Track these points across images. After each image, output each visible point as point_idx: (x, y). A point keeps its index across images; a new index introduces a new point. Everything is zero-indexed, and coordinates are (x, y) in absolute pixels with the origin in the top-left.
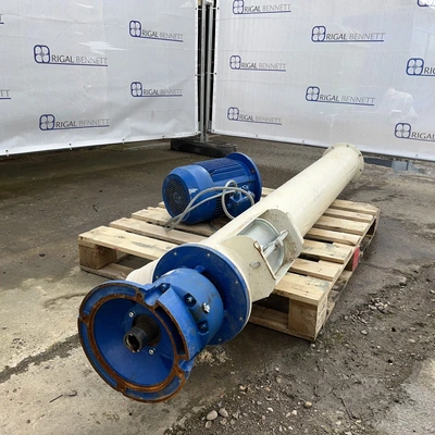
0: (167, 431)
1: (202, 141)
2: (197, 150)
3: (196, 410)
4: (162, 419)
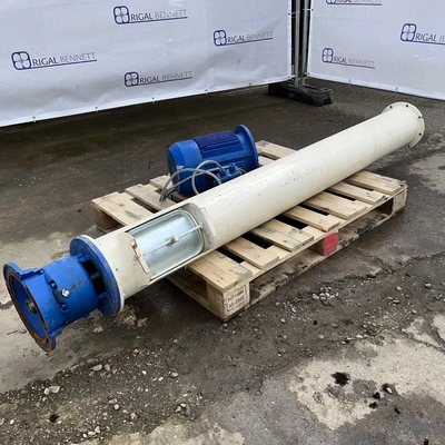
0: (61, 372)
1: (296, 85)
2: (291, 95)
3: (90, 361)
4: (63, 362)
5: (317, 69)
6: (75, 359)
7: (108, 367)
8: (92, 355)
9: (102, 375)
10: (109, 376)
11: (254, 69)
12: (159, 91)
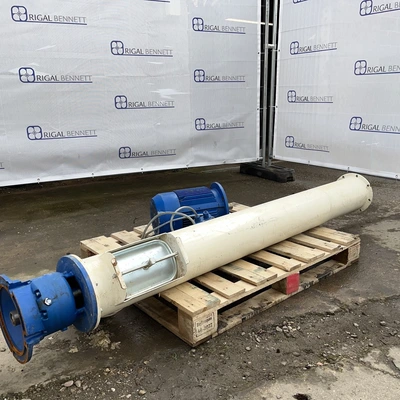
0: (33, 386)
1: (264, 166)
2: (259, 174)
3: (62, 377)
4: (36, 378)
5: (280, 153)
6: (48, 376)
7: (79, 384)
8: (65, 373)
9: (72, 390)
10: (80, 391)
11: (228, 150)
12: (147, 164)
